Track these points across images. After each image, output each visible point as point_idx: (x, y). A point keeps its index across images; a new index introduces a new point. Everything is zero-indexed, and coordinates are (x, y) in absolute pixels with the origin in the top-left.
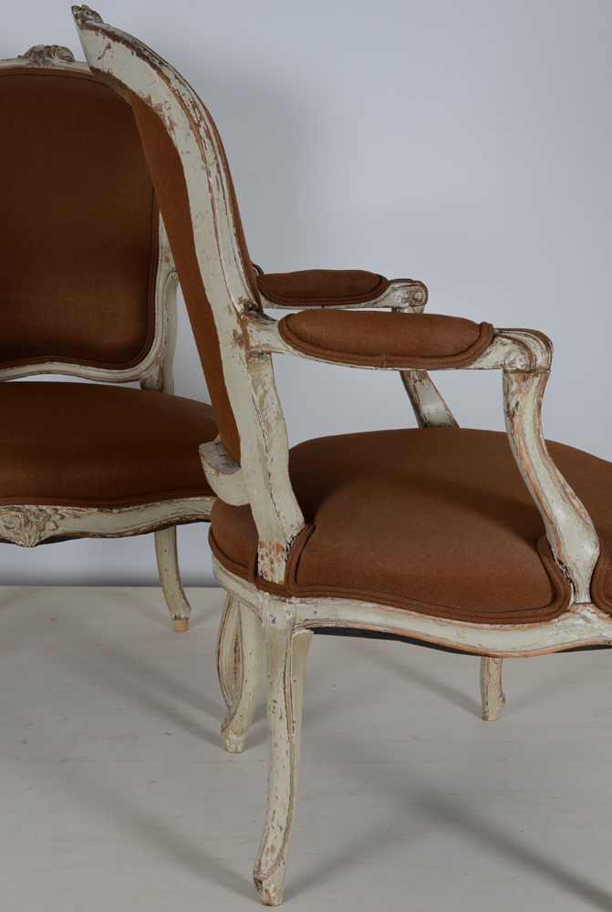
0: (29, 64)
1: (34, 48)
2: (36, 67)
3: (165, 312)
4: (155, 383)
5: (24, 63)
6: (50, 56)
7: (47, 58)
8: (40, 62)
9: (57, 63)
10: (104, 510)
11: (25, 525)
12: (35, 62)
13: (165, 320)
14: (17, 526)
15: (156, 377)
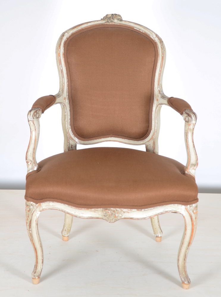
0: (106, 23)
1: (107, 15)
2: (108, 24)
3: (156, 120)
4: (151, 147)
5: (103, 22)
6: (113, 19)
7: (112, 20)
8: (110, 22)
9: (116, 22)
10: (139, 210)
11: (111, 215)
12: (108, 22)
13: (156, 123)
14: (108, 215)
15: (152, 145)
